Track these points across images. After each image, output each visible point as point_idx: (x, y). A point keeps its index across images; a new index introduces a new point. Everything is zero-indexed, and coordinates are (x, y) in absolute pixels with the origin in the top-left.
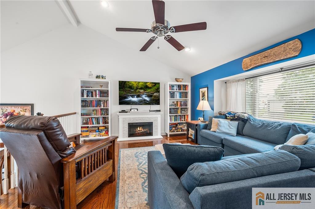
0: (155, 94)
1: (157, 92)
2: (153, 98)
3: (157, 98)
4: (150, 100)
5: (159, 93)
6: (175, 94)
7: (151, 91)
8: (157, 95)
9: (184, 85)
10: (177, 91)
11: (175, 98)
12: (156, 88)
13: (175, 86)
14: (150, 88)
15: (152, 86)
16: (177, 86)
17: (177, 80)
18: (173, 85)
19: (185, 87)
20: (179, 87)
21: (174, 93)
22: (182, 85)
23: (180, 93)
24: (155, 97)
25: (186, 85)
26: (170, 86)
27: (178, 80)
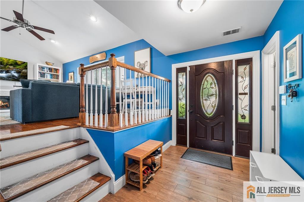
0: (23, 71)
1: (25, 69)
2: (21, 74)
3: (25, 75)
4: (19, 76)
5: (27, 70)
6: (46, 75)
7: (20, 68)
8: (25, 71)
9: (55, 69)
10: (47, 72)
11: (46, 78)
12: (24, 65)
13: (46, 68)
14: (20, 65)
15: (21, 63)
16: (48, 69)
17: (47, 63)
18: (43, 67)
19: (57, 70)
20: (50, 70)
21: (44, 74)
22: (53, 69)
23: (51, 75)
24: (23, 73)
25: (58, 69)
26: (40, 67)
27: (49, 64)
